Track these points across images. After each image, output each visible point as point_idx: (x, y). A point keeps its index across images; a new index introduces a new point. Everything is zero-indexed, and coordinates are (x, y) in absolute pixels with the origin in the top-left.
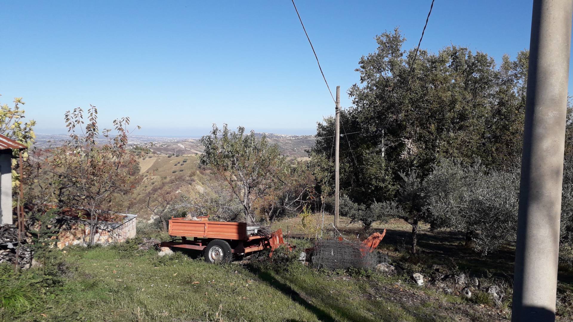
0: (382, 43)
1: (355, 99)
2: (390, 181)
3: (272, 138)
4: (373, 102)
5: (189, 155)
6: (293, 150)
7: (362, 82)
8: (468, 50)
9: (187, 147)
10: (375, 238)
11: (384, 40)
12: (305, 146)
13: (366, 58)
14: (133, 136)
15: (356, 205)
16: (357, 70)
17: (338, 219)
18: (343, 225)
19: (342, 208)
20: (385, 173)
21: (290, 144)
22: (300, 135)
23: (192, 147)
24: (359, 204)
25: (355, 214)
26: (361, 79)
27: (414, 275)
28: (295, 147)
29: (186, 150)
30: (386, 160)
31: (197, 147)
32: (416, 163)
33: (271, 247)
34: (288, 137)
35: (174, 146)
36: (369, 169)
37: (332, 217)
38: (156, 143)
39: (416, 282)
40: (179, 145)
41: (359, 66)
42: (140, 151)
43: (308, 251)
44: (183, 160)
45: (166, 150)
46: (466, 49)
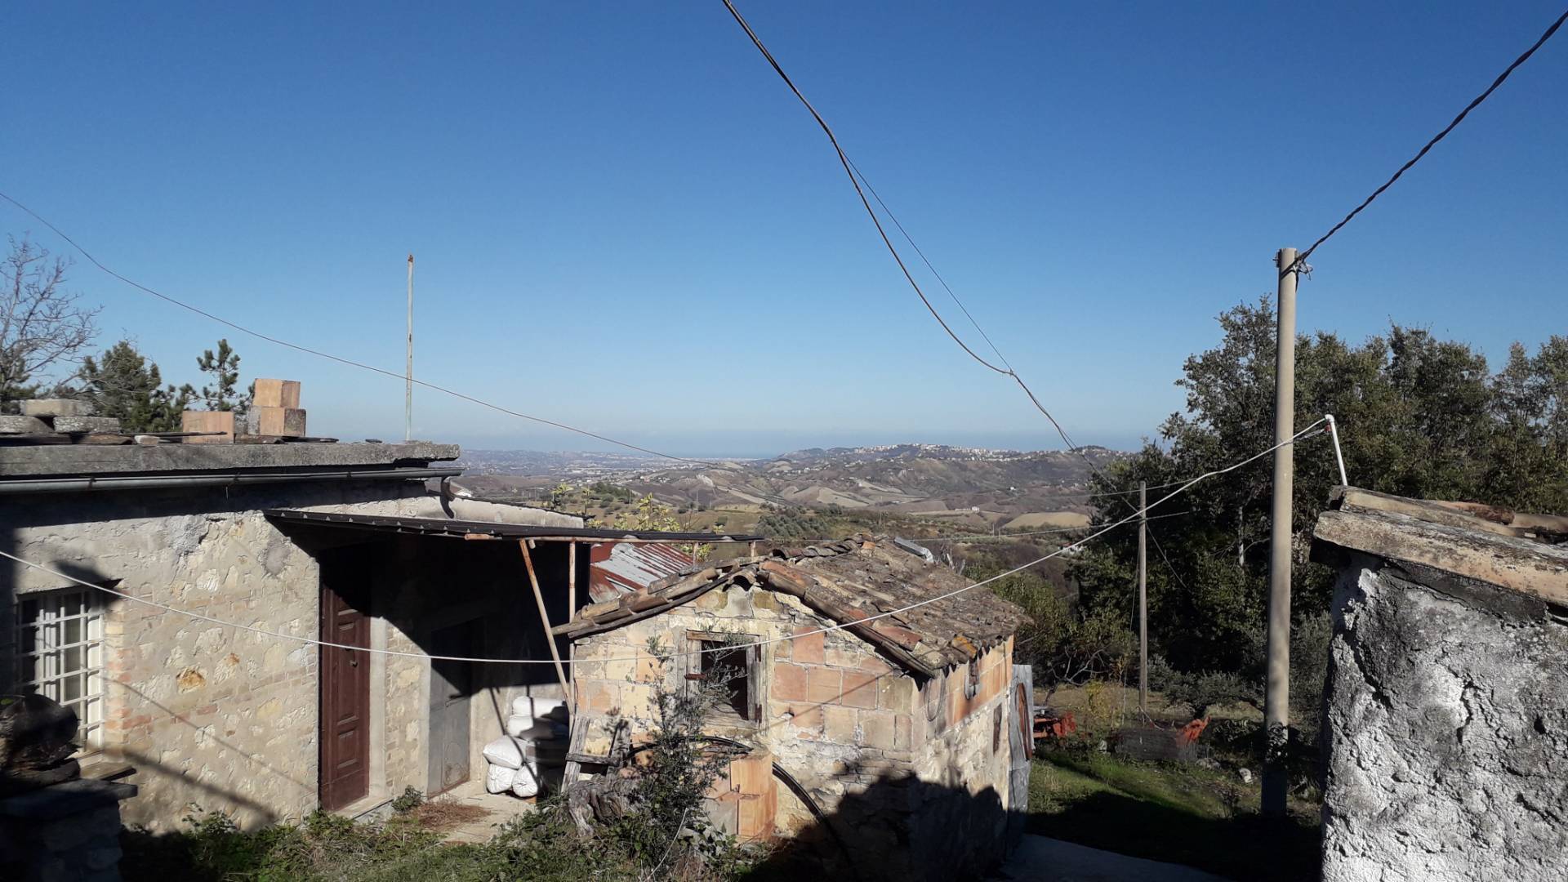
0: (1235, 327)
1: (1177, 443)
2: (1256, 620)
3: (946, 458)
4: (1215, 453)
5: (732, 508)
6: (1007, 492)
7: (1191, 411)
8: (1429, 336)
9: (720, 482)
10: (1193, 727)
11: (1238, 319)
12: (1041, 482)
13: (1199, 360)
14: (585, 455)
15: (1178, 674)
16: (1179, 383)
17: (1146, 697)
18: (1156, 710)
19: (1152, 679)
20: (1247, 601)
21: (998, 475)
22: (1025, 449)
23: (733, 482)
24: (1184, 673)
25: (1176, 691)
26: (1190, 404)
27: (1241, 771)
28: (1012, 485)
29: (718, 492)
30: (1246, 573)
31: (747, 482)
32: (1310, 585)
33: (1055, 734)
34: (991, 457)
35: (689, 481)
36: (1209, 592)
37: (1133, 692)
38: (642, 471)
39: (1242, 777)
40: (700, 477)
41: (1183, 376)
42: (608, 495)
43: (1108, 739)
44: (716, 519)
45: (667, 490)
46: (1424, 333)
